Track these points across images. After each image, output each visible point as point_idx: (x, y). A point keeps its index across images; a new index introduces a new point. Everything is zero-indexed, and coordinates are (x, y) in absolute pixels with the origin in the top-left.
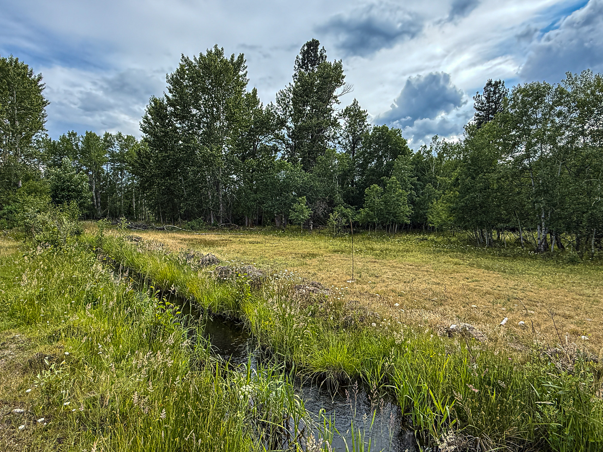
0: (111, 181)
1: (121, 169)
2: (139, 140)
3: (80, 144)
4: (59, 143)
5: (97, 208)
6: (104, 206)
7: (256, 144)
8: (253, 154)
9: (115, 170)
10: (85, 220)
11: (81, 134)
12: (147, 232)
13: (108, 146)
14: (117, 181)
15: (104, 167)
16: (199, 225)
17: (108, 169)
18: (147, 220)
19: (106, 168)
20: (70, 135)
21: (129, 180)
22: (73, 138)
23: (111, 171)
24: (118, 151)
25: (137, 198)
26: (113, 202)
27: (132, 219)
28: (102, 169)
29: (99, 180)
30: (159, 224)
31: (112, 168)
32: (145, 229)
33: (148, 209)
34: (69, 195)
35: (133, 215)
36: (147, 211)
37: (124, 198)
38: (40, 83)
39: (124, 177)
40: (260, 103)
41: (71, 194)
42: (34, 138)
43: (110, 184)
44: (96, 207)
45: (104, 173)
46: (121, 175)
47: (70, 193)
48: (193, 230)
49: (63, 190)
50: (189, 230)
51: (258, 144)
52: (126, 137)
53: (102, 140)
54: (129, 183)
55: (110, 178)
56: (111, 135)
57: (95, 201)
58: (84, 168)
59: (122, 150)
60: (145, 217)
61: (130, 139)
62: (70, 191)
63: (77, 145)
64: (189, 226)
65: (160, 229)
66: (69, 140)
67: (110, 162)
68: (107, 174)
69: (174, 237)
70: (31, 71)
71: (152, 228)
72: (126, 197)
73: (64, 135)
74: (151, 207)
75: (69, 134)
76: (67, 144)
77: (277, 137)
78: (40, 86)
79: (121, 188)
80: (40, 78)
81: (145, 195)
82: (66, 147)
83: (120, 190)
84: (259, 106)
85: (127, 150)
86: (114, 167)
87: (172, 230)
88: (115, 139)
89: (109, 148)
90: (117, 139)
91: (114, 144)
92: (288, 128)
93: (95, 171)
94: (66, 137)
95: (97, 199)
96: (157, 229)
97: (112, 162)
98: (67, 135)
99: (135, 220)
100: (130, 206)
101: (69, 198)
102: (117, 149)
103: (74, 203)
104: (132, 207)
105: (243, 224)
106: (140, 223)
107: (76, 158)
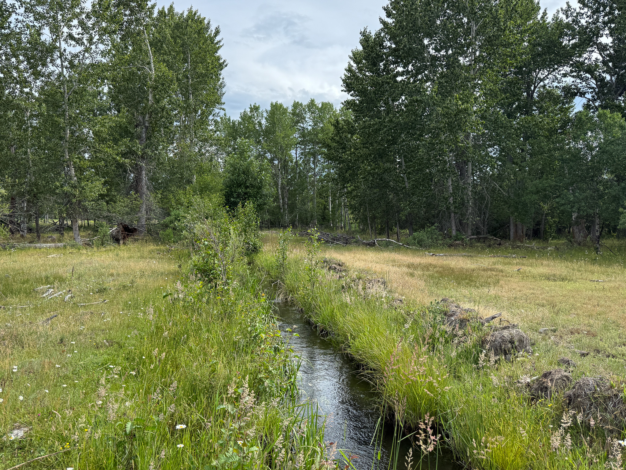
0: (301, 171)
1: (314, 155)
2: (338, 107)
3: (264, 122)
4: (240, 123)
5: (284, 211)
6: (292, 208)
7: (532, 88)
8: (526, 108)
9: (305, 156)
10: (268, 228)
11: (265, 108)
12: (350, 250)
13: (298, 122)
14: (308, 172)
15: (293, 152)
16: (432, 238)
17: (298, 156)
18: (347, 229)
19: (295, 154)
20: (252, 110)
21: (323, 170)
22: (255, 114)
23: (301, 158)
24: (310, 128)
25: (334, 195)
26: (304, 203)
27: (327, 227)
28: (290, 156)
29: (287, 172)
30: (368, 237)
31: (302, 154)
32: (347, 243)
33: (349, 212)
34: (245, 193)
35: (329, 221)
36: (348, 216)
37: (317, 196)
38: (218, 39)
39: (317, 166)
40: (541, 12)
41: (249, 192)
42: (211, 117)
43: (300, 176)
44: (282, 211)
45: (292, 162)
46: (314, 163)
47: (248, 190)
48: (421, 245)
49: (239, 185)
50: (414, 247)
51: (535, 87)
52: (320, 106)
53: (289, 113)
54: (324, 174)
55: (300, 169)
56: (301, 105)
57: (281, 201)
58: (268, 155)
59: (315, 125)
60: (345, 225)
61: (327, 107)
62: (248, 187)
63: (260, 124)
64: (415, 239)
65: (369, 244)
66: (250, 118)
67: (299, 144)
68: (297, 162)
69: (394, 261)
70: (208, 23)
71: (356, 242)
72: (320, 195)
73: (245, 112)
74: (353, 208)
75: (251, 108)
76: (249, 123)
77: (579, 67)
78: (217, 43)
79: (313, 181)
80: (217, 32)
81: (346, 190)
82: (248, 127)
83: (312, 184)
84: (539, 17)
85: (321, 125)
86: (305, 152)
87: (387, 246)
88: (307, 110)
89: (299, 124)
90: (309, 110)
91: (304, 118)
92: (602, 48)
93: (281, 159)
94: (247, 114)
95: (283, 199)
96: (364, 244)
97: (302, 145)
98: (248, 110)
99: (332, 229)
100: (325, 208)
101: (246, 197)
102: (308, 124)
103: (250, 205)
104: (328, 209)
105: (505, 237)
106: (339, 233)
107: (259, 142)
